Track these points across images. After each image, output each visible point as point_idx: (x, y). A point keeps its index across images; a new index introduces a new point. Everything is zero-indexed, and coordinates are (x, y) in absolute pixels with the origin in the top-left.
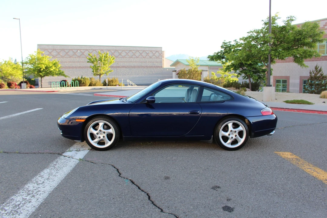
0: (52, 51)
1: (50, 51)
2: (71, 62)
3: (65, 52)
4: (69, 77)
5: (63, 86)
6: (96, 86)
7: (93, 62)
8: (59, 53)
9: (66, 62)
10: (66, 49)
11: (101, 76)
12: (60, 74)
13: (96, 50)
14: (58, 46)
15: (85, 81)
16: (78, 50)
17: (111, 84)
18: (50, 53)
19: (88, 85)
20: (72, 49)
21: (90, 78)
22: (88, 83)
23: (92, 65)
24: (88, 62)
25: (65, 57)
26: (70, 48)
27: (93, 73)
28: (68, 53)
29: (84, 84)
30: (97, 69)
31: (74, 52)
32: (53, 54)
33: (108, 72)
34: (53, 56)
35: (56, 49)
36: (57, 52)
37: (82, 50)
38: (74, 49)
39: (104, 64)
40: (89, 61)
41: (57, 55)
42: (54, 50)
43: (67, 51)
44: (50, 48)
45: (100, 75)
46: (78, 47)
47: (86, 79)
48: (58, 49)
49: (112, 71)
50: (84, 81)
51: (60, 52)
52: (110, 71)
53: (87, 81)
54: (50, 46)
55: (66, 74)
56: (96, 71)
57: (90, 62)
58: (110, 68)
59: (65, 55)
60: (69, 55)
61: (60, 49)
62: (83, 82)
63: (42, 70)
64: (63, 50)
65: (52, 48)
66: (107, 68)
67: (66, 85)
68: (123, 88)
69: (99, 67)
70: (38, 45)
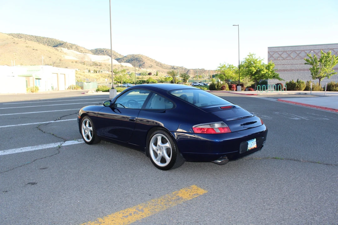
0: (283, 53)
1: (280, 53)
2: (302, 64)
3: (296, 53)
4: (283, 80)
5: (277, 90)
6: (314, 91)
7: (312, 64)
8: (289, 55)
9: (297, 64)
10: (298, 51)
11: (321, 80)
12: (274, 77)
13: (333, 49)
14: (290, 48)
15: (300, 85)
16: (311, 50)
17: (334, 88)
18: (280, 55)
19: (304, 89)
20: (305, 50)
21: (308, 82)
22: (303, 86)
23: (311, 67)
24: (305, 64)
25: (296, 58)
26: (302, 49)
27: (312, 76)
28: (299, 55)
29: (298, 88)
30: (317, 72)
31: (306, 53)
32: (283, 57)
33: (330, 75)
34: (283, 58)
35: (287, 51)
36: (287, 54)
37: (316, 50)
38: (306, 50)
39: (325, 66)
40: (306, 62)
41: (287, 57)
42: (284, 52)
43: (298, 53)
44: (280, 51)
45: (320, 78)
46: (312, 47)
47: (301, 83)
48: (288, 51)
49: (336, 74)
50: (298, 84)
51: (291, 54)
52: (333, 74)
53: (302, 85)
54: (281, 48)
55: (280, 78)
56: (315, 73)
57: (309, 64)
58: (334, 70)
59: (296, 57)
60: (300, 57)
61: (290, 51)
62: (298, 86)
63: (254, 73)
64: (295, 51)
65: (283, 50)
66: (328, 69)
67: (280, 89)
68: (327, 93)
69: (318, 69)
70: (268, 48)
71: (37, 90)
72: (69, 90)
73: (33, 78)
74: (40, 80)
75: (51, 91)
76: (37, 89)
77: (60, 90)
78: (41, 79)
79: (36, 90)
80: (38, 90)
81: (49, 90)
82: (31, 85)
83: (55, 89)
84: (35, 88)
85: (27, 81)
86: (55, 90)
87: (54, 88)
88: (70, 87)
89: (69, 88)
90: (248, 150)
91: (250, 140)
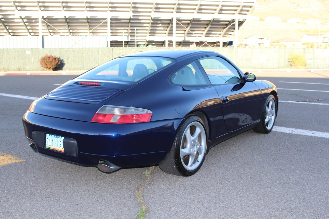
90: (49, 148)
91: (54, 136)
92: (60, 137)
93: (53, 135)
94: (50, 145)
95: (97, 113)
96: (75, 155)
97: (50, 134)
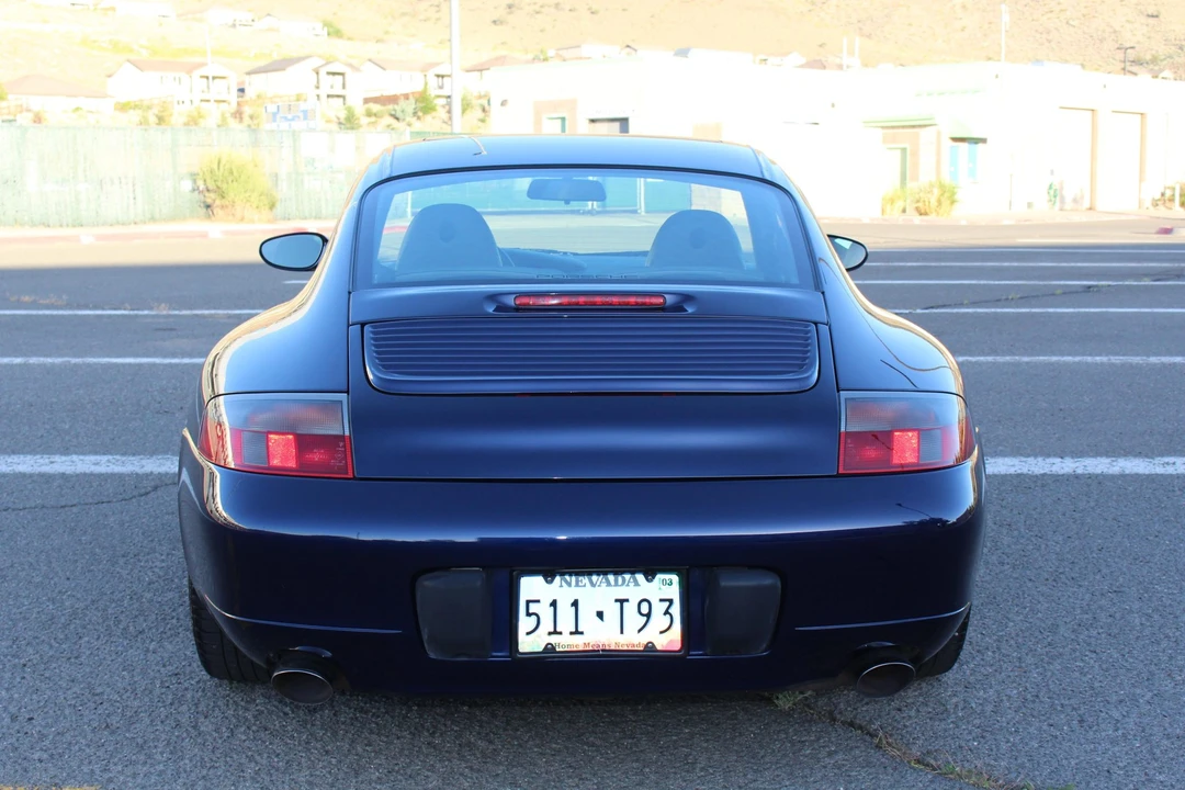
71: (946, 203)
72: (1162, 212)
73: (939, 134)
74: (980, 145)
75: (1044, 212)
76: (949, 196)
77: (1100, 206)
78: (984, 141)
79: (939, 203)
80: (953, 202)
81: (1030, 205)
82: (926, 175)
83: (1069, 199)
84: (936, 192)
85: (904, 150)
86: (1069, 205)
87: (1069, 195)
88: (1168, 193)
89: (1164, 199)
90: (550, 648)
91: (585, 580)
92: (640, 577)
93: (577, 574)
94: (555, 632)
95: (846, 433)
96: (762, 651)
97: (549, 576)
